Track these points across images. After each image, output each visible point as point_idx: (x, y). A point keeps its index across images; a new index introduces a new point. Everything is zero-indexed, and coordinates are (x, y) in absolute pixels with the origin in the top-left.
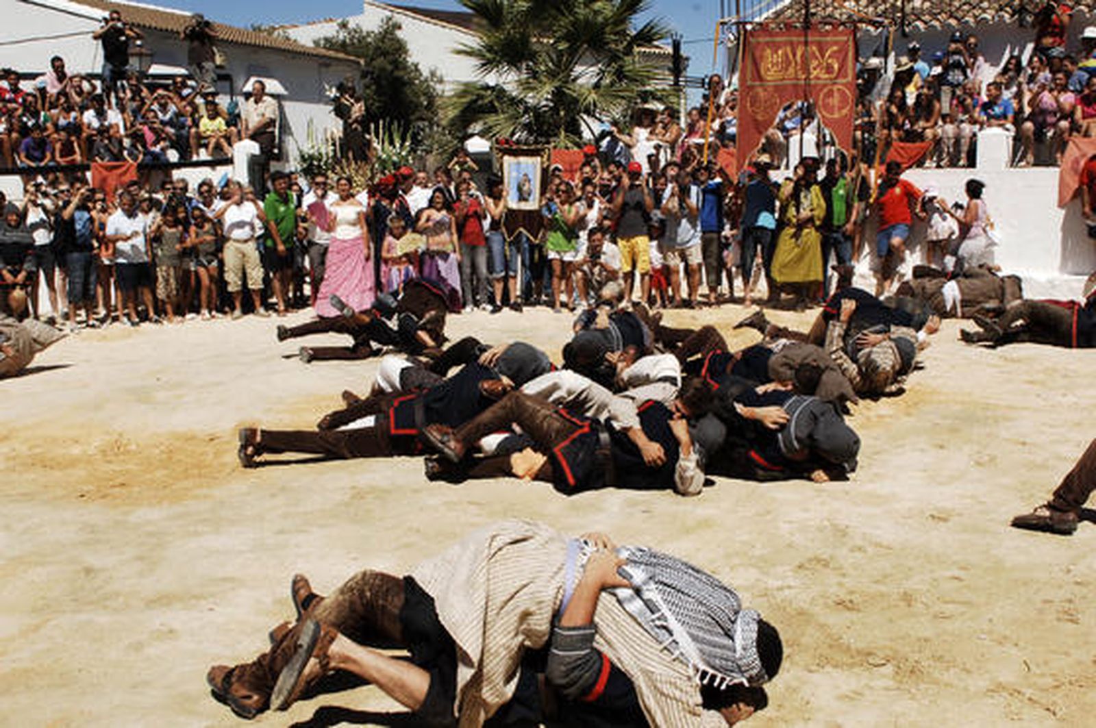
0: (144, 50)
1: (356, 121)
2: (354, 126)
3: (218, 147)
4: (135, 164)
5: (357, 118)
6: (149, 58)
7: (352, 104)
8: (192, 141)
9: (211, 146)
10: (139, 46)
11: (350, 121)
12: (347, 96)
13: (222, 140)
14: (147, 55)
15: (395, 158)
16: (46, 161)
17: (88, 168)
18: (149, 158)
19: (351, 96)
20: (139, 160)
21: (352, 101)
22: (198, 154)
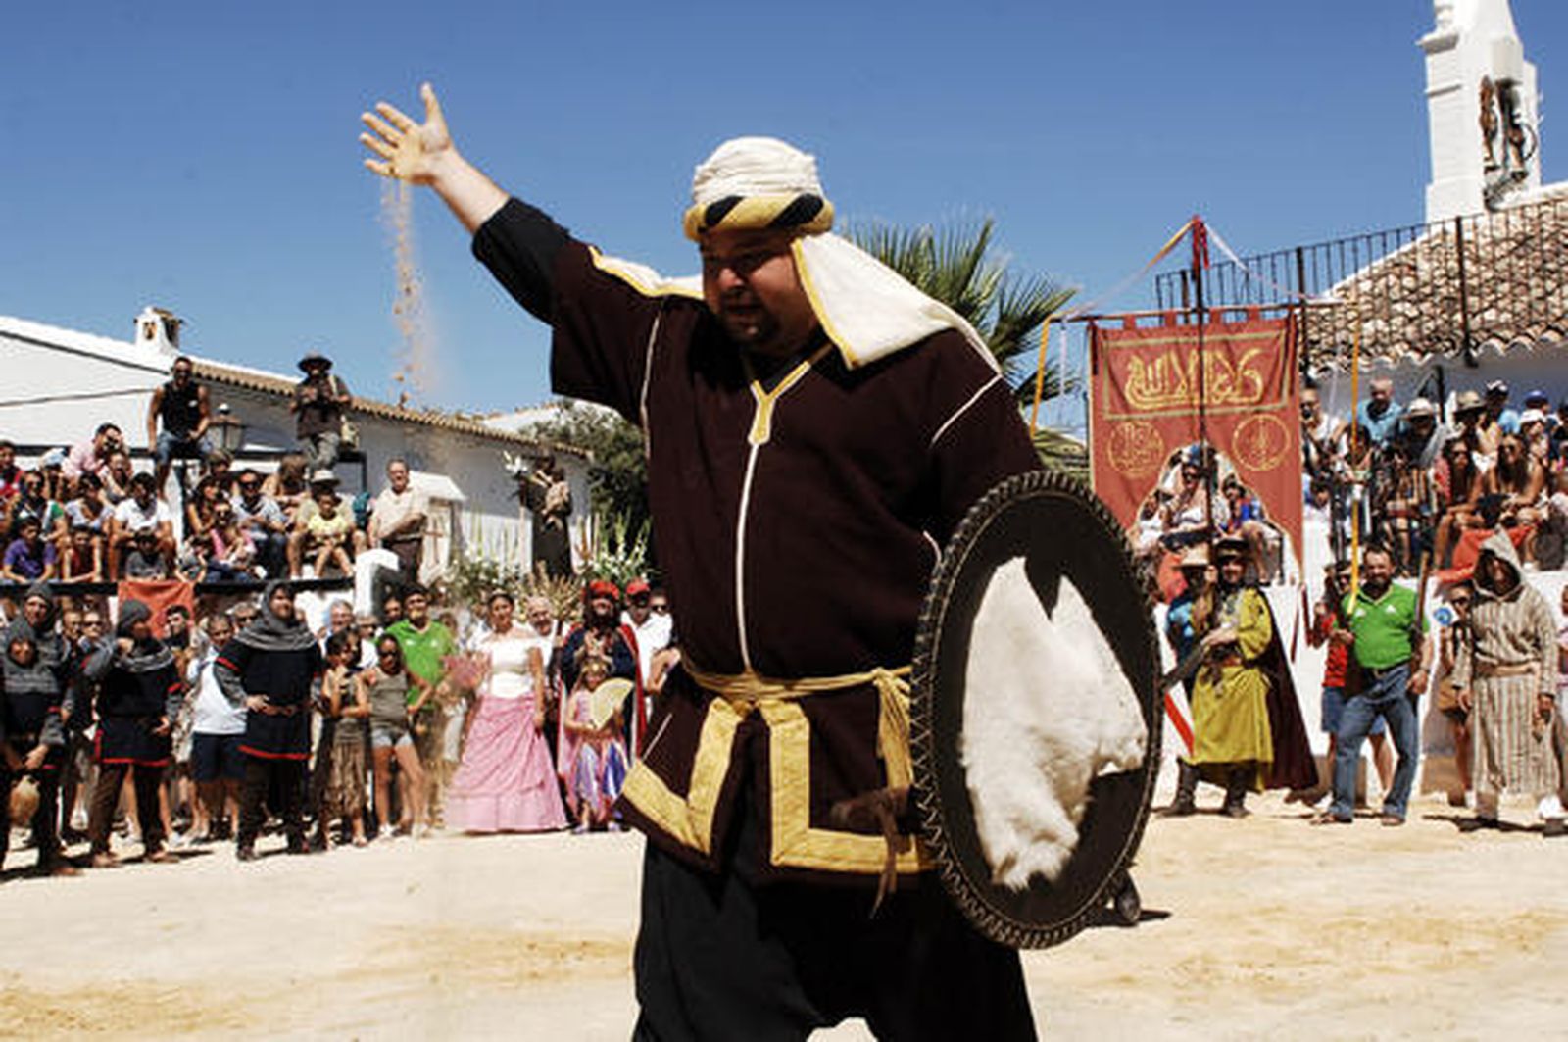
0: (231, 419)
1: (553, 512)
2: (550, 519)
3: (332, 562)
4: (192, 585)
5: (555, 506)
6: (239, 432)
7: (549, 486)
8: (292, 554)
9: (321, 560)
10: (226, 412)
11: (544, 512)
12: (540, 472)
13: (340, 551)
14: (235, 426)
15: (615, 571)
16: (44, 578)
17: (112, 590)
18: (215, 574)
19: (548, 473)
20: (200, 580)
21: (549, 479)
22: (300, 573)
